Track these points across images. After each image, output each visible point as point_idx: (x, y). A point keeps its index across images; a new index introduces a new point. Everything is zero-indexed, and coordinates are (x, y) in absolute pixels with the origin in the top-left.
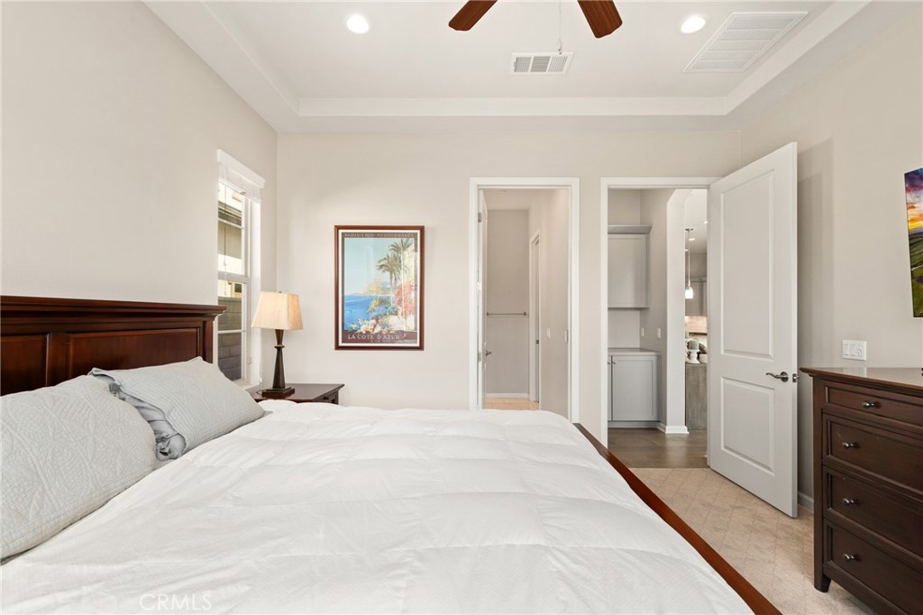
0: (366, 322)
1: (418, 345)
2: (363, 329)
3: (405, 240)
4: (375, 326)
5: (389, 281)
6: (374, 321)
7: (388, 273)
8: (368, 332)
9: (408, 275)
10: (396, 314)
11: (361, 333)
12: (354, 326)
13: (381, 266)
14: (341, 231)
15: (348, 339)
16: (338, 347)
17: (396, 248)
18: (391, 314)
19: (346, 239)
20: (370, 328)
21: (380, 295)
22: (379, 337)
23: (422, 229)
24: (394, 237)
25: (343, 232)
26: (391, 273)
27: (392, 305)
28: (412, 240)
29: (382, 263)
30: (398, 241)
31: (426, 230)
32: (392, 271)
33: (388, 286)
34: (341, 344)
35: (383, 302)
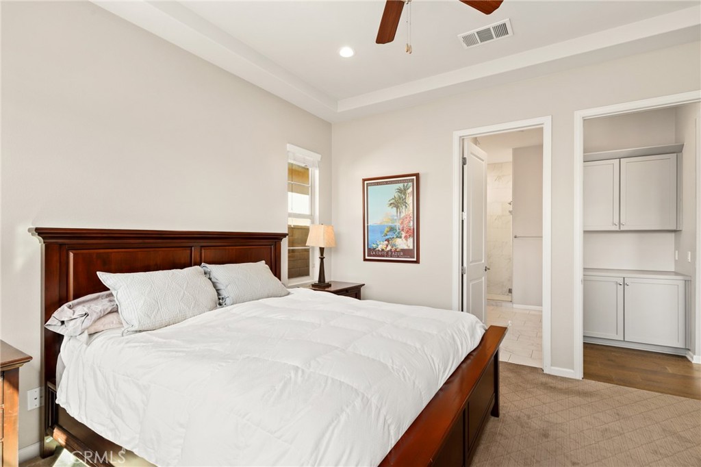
0: (382, 243)
1: (415, 259)
2: (380, 248)
3: (406, 184)
4: (387, 246)
5: (396, 214)
6: (386, 242)
7: (395, 209)
8: (383, 250)
9: (409, 209)
10: (401, 237)
11: (379, 250)
12: (374, 246)
13: (391, 204)
14: (366, 182)
15: (372, 255)
16: (365, 260)
17: (400, 191)
18: (397, 237)
19: (369, 187)
20: (384, 247)
21: (390, 224)
22: (390, 253)
23: (417, 175)
24: (399, 183)
25: (368, 182)
26: (397, 208)
27: (398, 231)
28: (410, 184)
29: (391, 202)
30: (401, 185)
31: (420, 176)
32: (397, 207)
33: (395, 218)
34: (367, 257)
35: (392, 229)
